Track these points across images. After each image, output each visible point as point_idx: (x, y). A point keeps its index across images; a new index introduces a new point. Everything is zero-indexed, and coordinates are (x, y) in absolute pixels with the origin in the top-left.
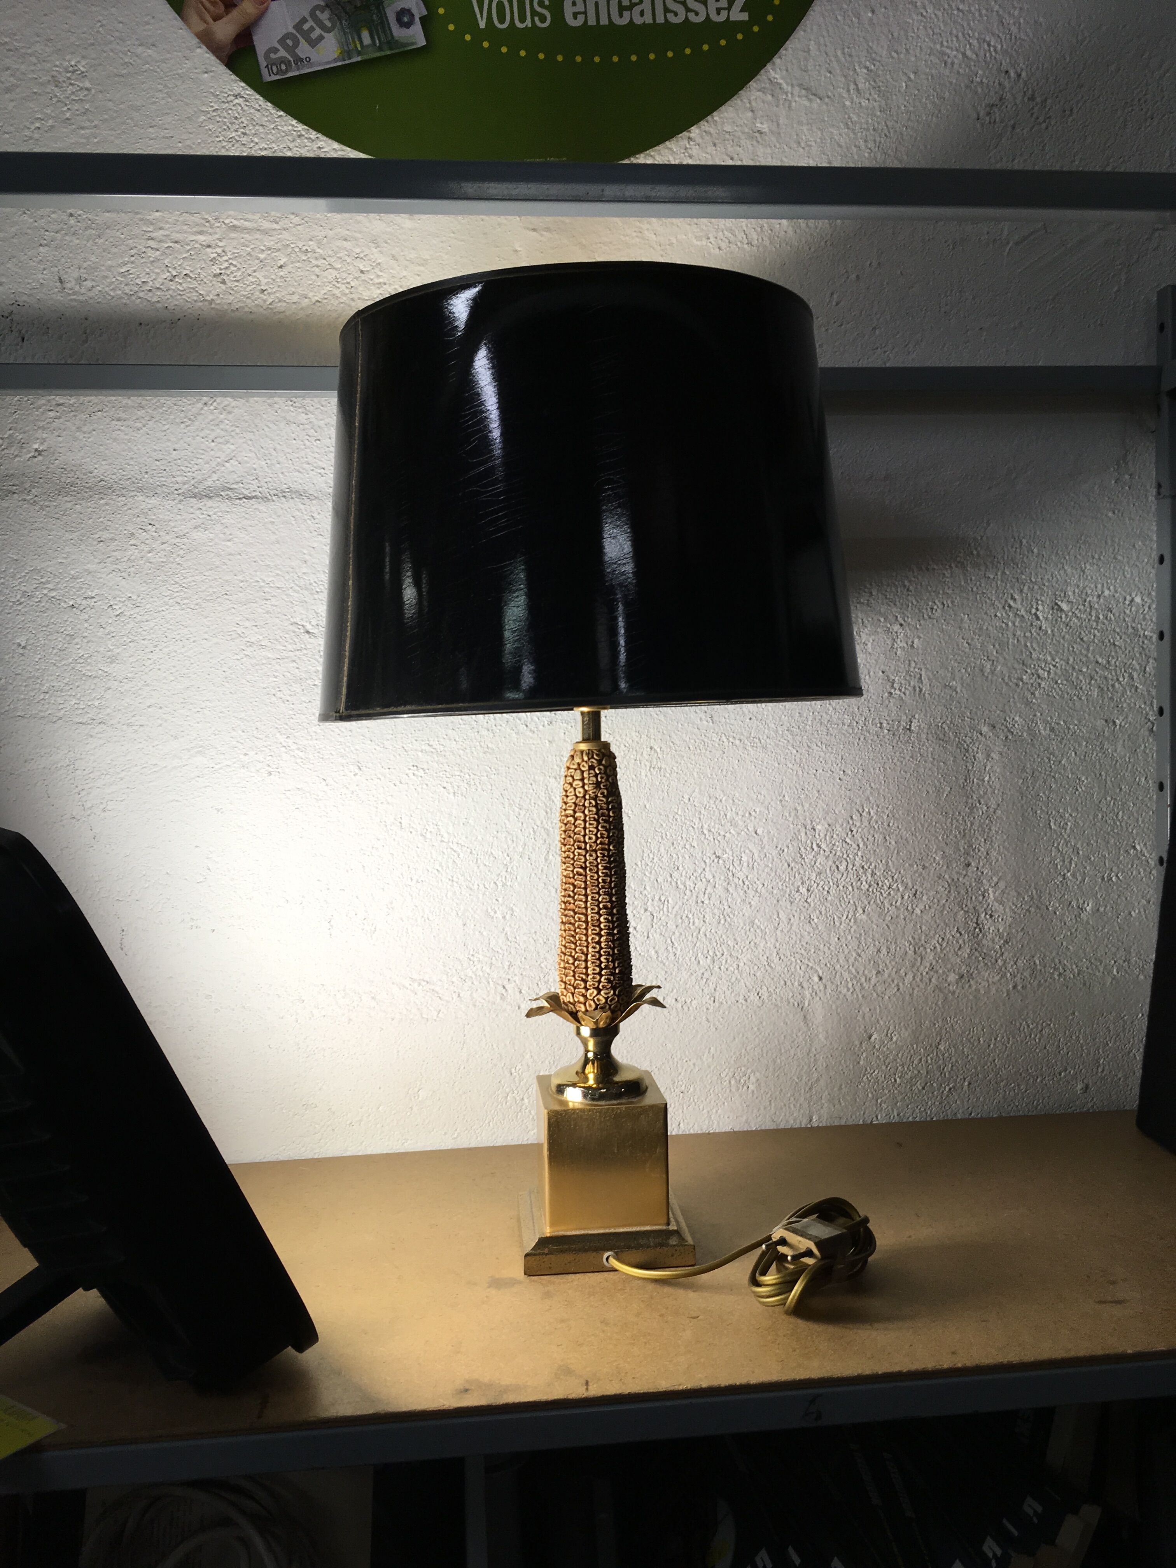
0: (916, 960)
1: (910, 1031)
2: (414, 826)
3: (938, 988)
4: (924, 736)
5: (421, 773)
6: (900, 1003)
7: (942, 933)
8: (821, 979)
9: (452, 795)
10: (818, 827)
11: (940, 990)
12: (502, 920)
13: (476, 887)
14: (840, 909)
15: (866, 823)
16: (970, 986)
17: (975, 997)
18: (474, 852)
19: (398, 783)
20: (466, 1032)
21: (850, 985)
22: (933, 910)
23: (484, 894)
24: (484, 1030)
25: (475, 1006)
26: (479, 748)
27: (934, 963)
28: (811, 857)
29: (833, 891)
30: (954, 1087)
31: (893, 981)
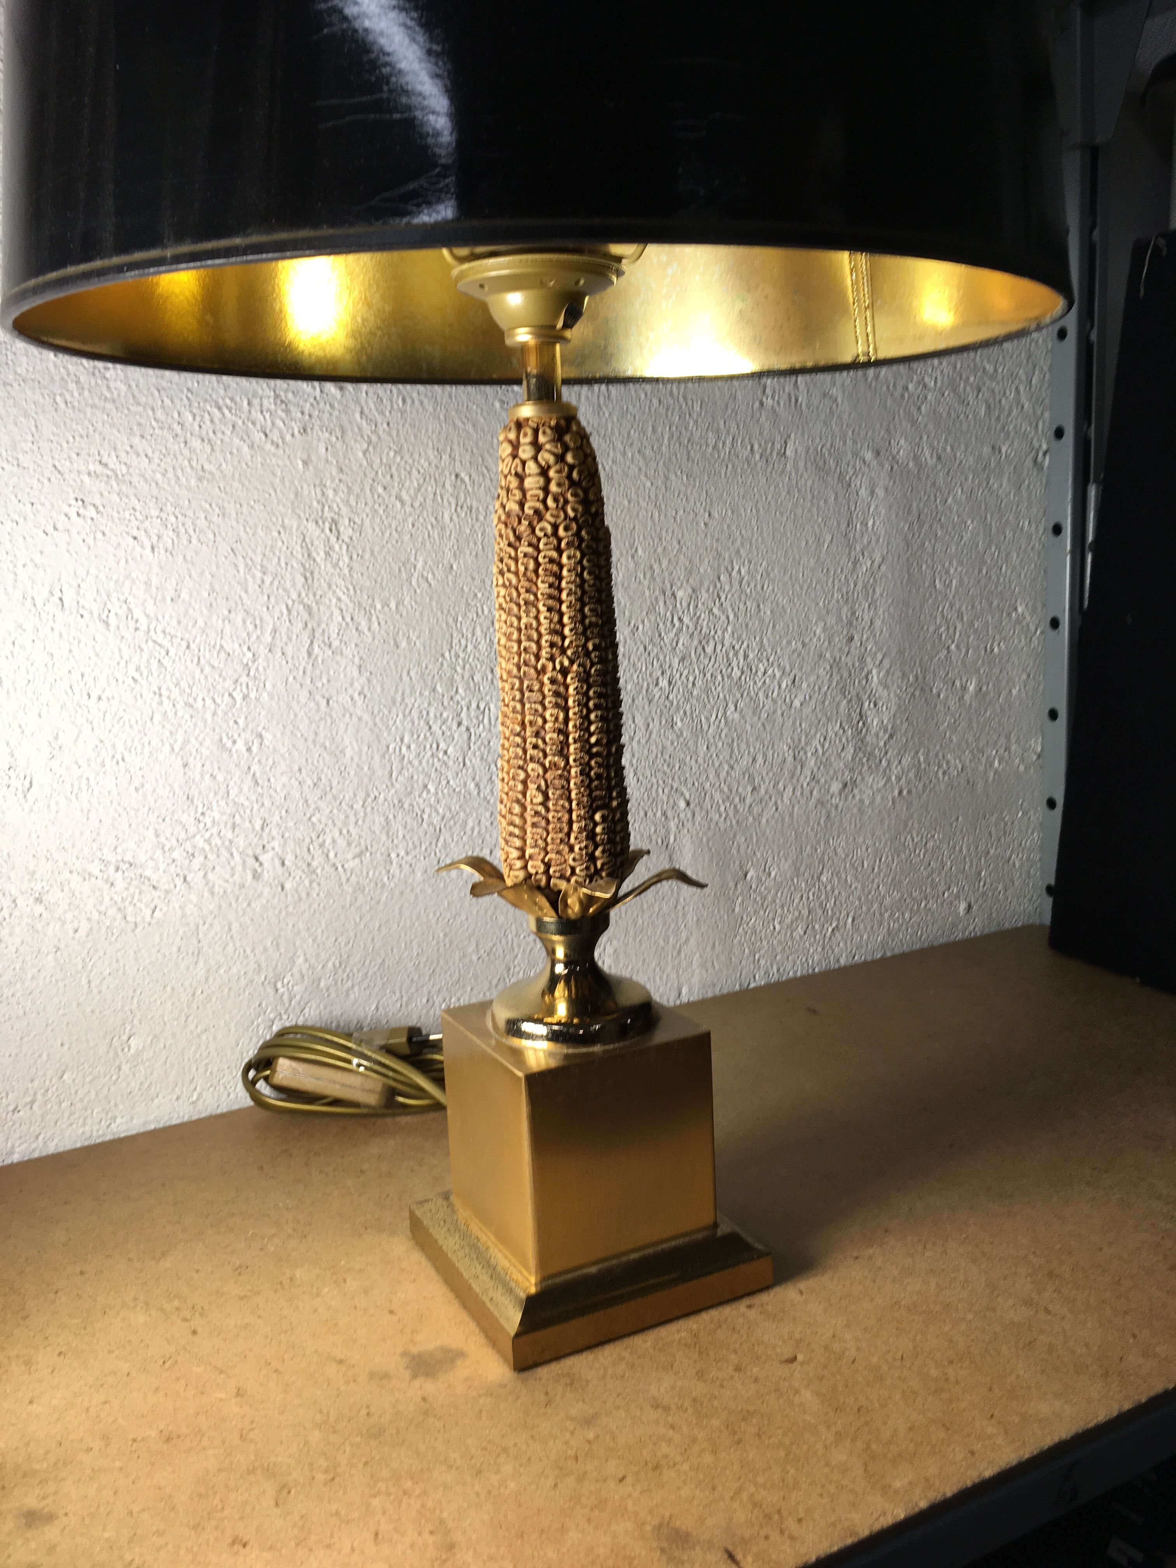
0: (796, 768)
1: (790, 861)
2: (87, 606)
3: (820, 803)
4: (801, 464)
5: (92, 512)
6: (779, 826)
7: (824, 731)
8: (688, 804)
9: (149, 549)
10: (680, 594)
11: (822, 804)
12: (246, 755)
13: (200, 704)
14: (708, 706)
15: (736, 585)
16: (854, 796)
17: (859, 809)
18: (192, 646)
19: (50, 529)
20: (201, 936)
21: (722, 809)
22: (813, 701)
23: (214, 714)
24: (230, 929)
25: (212, 893)
26: (188, 470)
27: (815, 770)
28: (672, 635)
29: (699, 683)
30: (837, 926)
31: (770, 798)
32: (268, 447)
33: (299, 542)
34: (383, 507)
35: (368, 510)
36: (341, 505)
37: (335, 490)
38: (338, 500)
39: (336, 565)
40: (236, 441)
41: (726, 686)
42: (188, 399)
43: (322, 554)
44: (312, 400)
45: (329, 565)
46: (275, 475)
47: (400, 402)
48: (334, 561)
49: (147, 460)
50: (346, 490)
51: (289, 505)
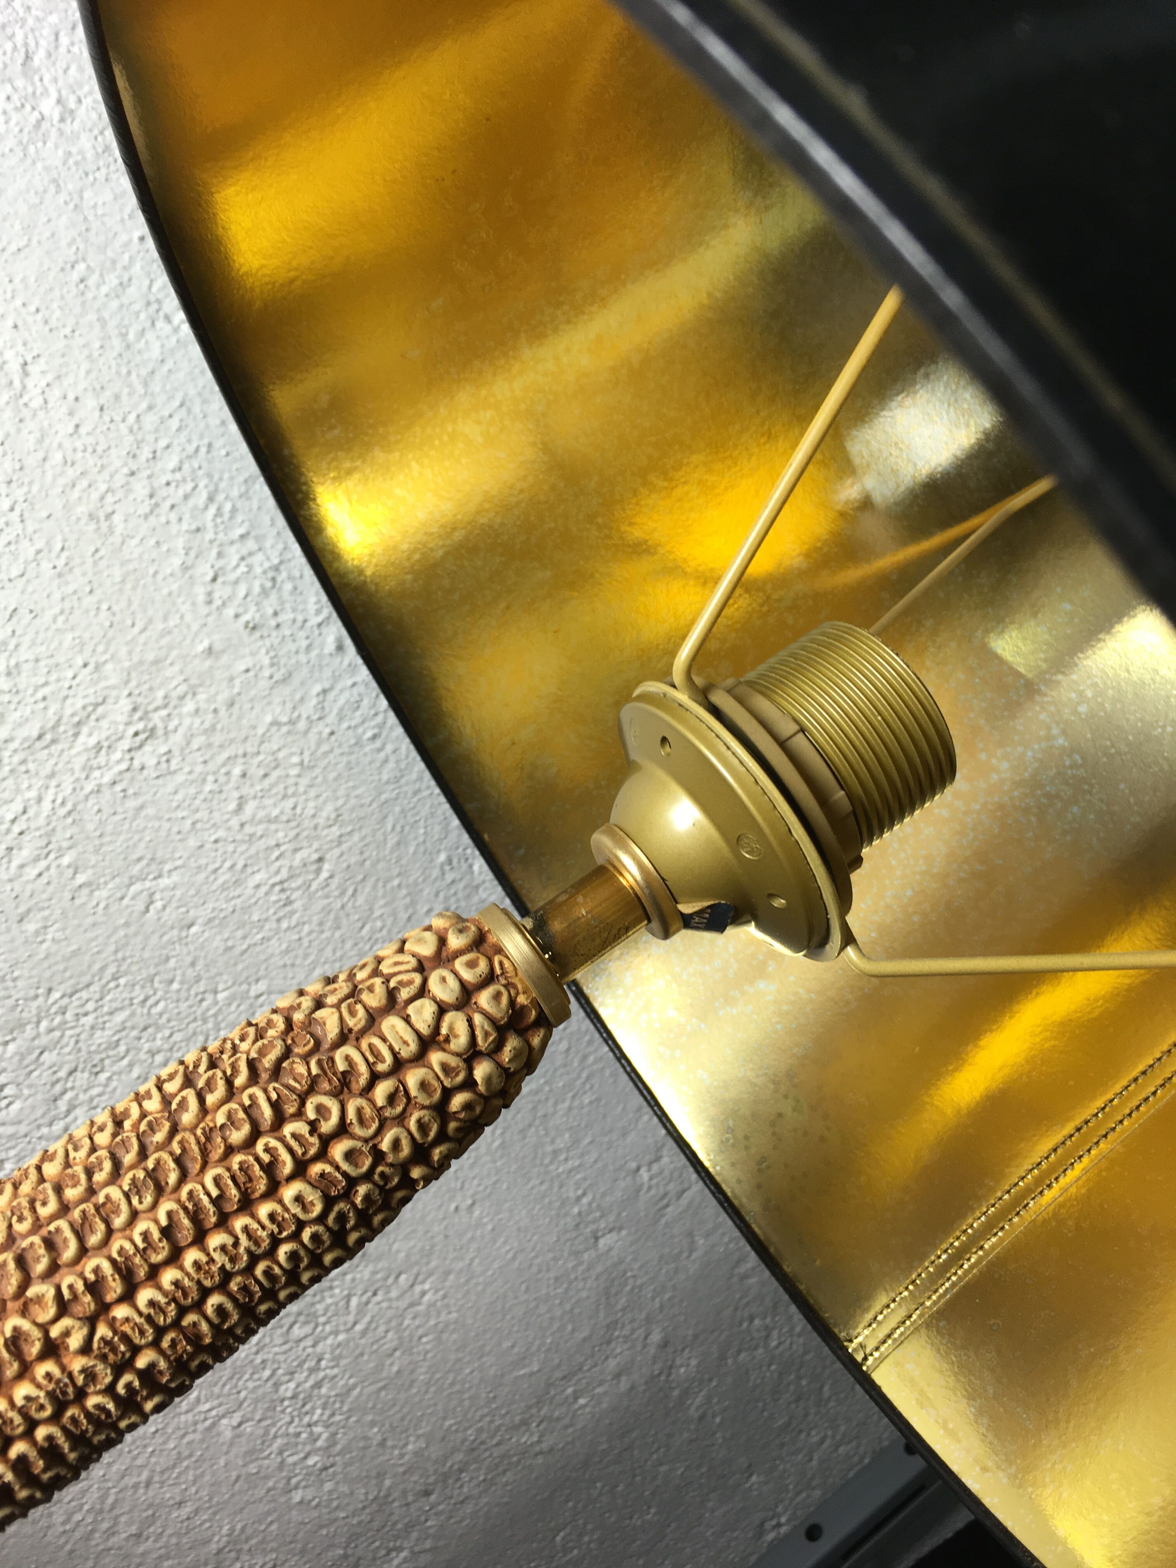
15: (404, 1302)
32: (200, 592)
33: (91, 699)
34: (215, 787)
35: (199, 768)
36: (181, 731)
37: (197, 711)
38: (187, 721)
39: (88, 769)
40: (180, 543)
41: (260, 1391)
42: (197, 450)
43: (92, 741)
44: (300, 618)
45: (83, 759)
46: (165, 619)
47: (369, 734)
48: (95, 763)
49: (71, 429)
50: (207, 725)
51: (136, 659)
